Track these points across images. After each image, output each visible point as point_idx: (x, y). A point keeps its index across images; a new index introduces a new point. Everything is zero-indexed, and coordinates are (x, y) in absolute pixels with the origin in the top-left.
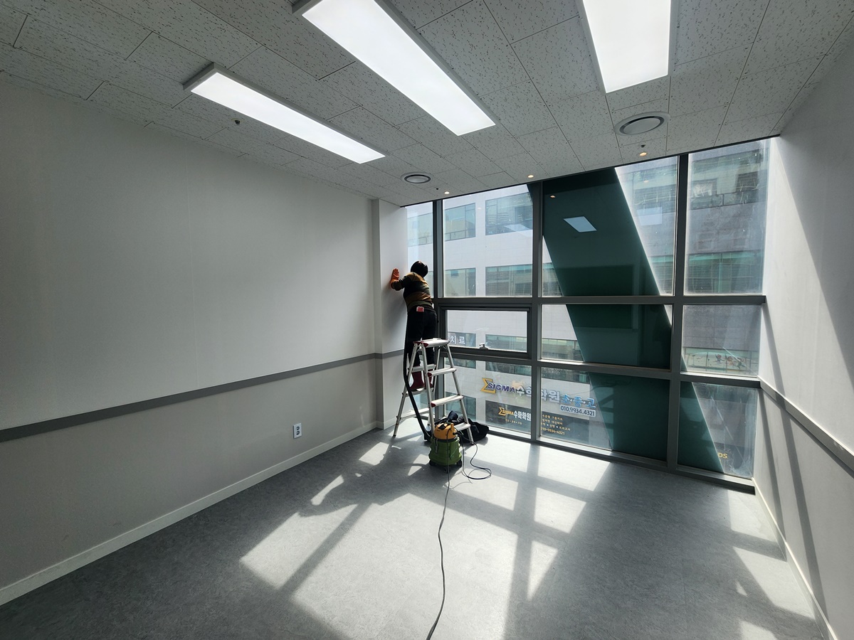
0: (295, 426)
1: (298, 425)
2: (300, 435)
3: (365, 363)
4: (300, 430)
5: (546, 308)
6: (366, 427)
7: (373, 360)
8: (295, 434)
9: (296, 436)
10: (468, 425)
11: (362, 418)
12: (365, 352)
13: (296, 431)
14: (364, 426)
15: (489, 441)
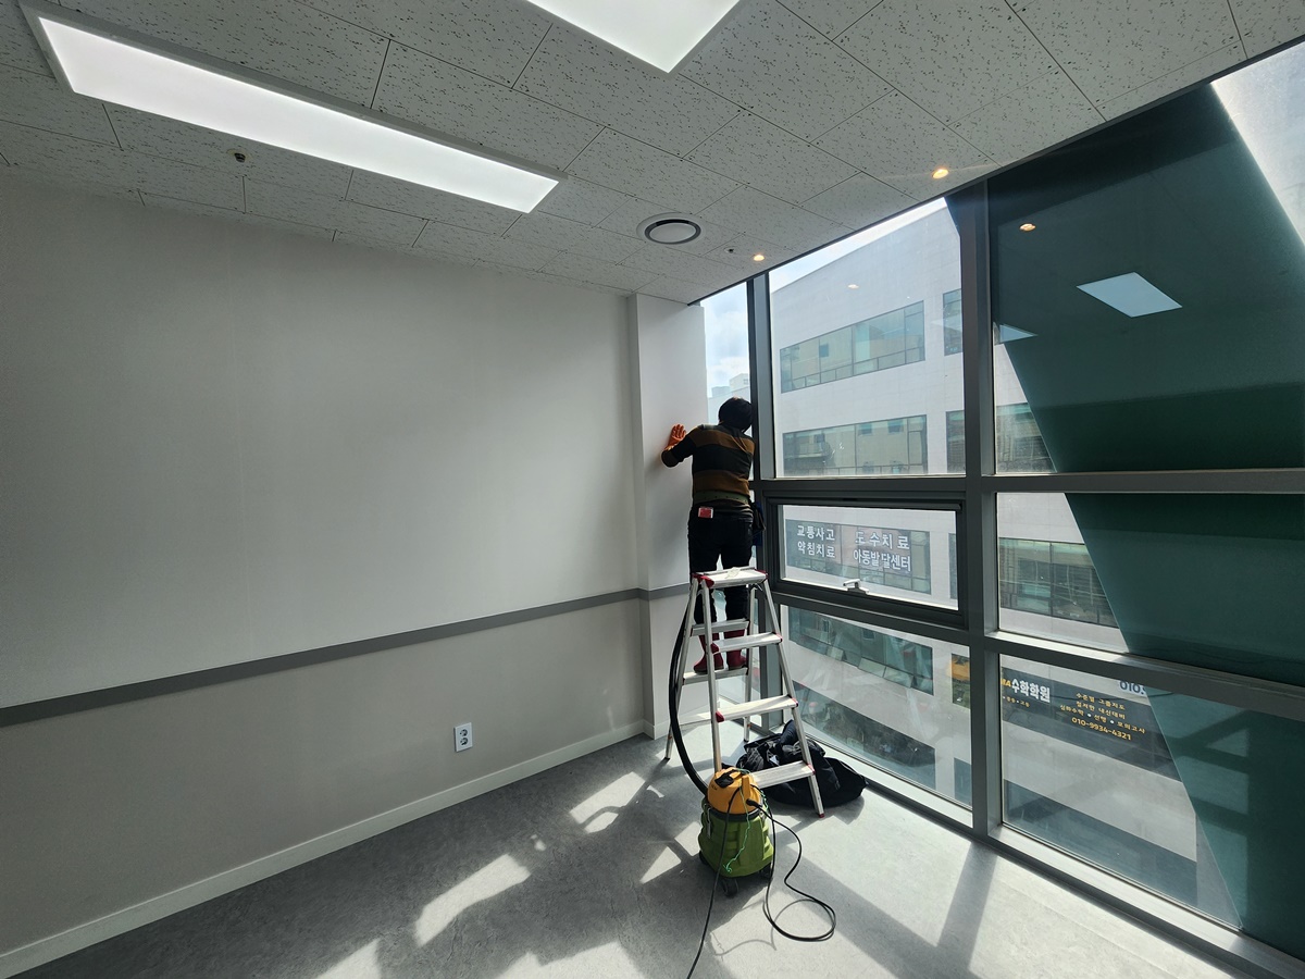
0: (459, 729)
1: (463, 726)
2: (470, 744)
3: (617, 607)
4: (469, 736)
5: (1007, 502)
6: (620, 732)
7: (636, 602)
8: (458, 742)
9: (460, 747)
10: (807, 770)
11: (610, 713)
12: (615, 586)
13: (459, 738)
14: (614, 730)
15: (865, 813)
